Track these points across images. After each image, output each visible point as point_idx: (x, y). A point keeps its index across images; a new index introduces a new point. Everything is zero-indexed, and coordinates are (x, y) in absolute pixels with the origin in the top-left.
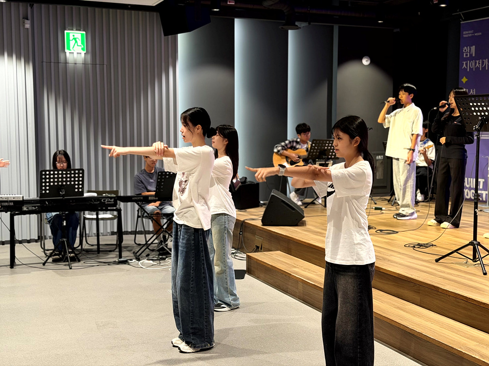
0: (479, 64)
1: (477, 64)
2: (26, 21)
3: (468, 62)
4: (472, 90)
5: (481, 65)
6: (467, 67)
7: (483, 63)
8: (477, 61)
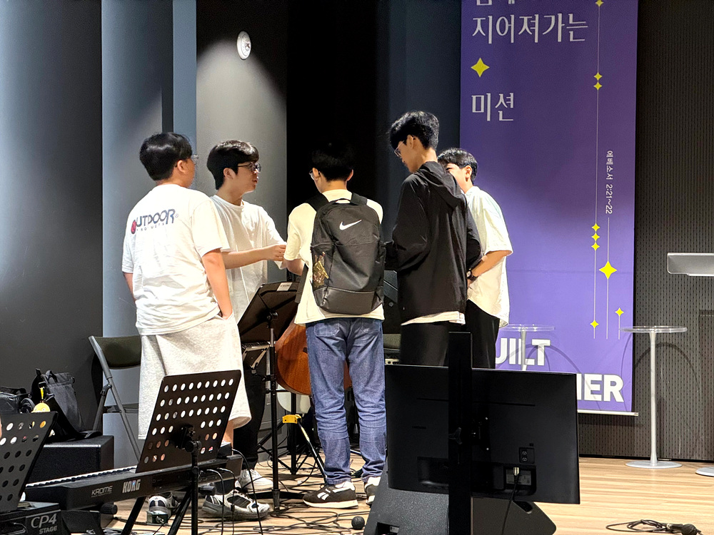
0: (531, 25)
1: (525, 26)
3: (491, 17)
4: (502, 95)
5: (536, 29)
6: (486, 31)
7: (544, 24)
8: (526, 19)
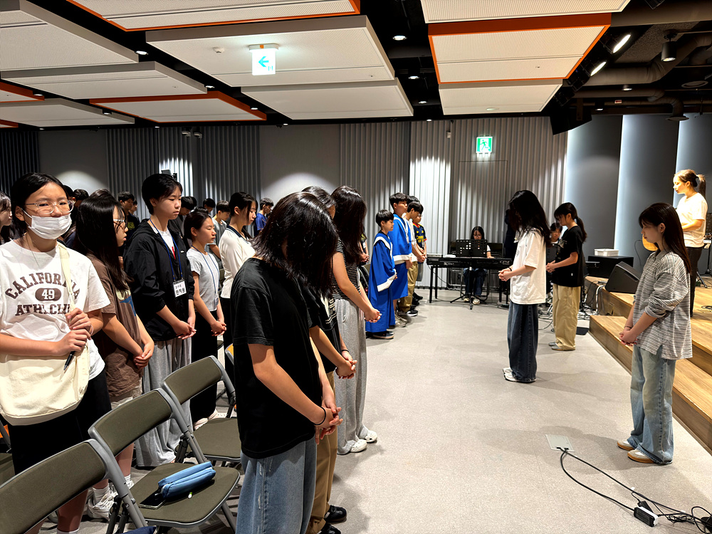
2: (449, 133)
